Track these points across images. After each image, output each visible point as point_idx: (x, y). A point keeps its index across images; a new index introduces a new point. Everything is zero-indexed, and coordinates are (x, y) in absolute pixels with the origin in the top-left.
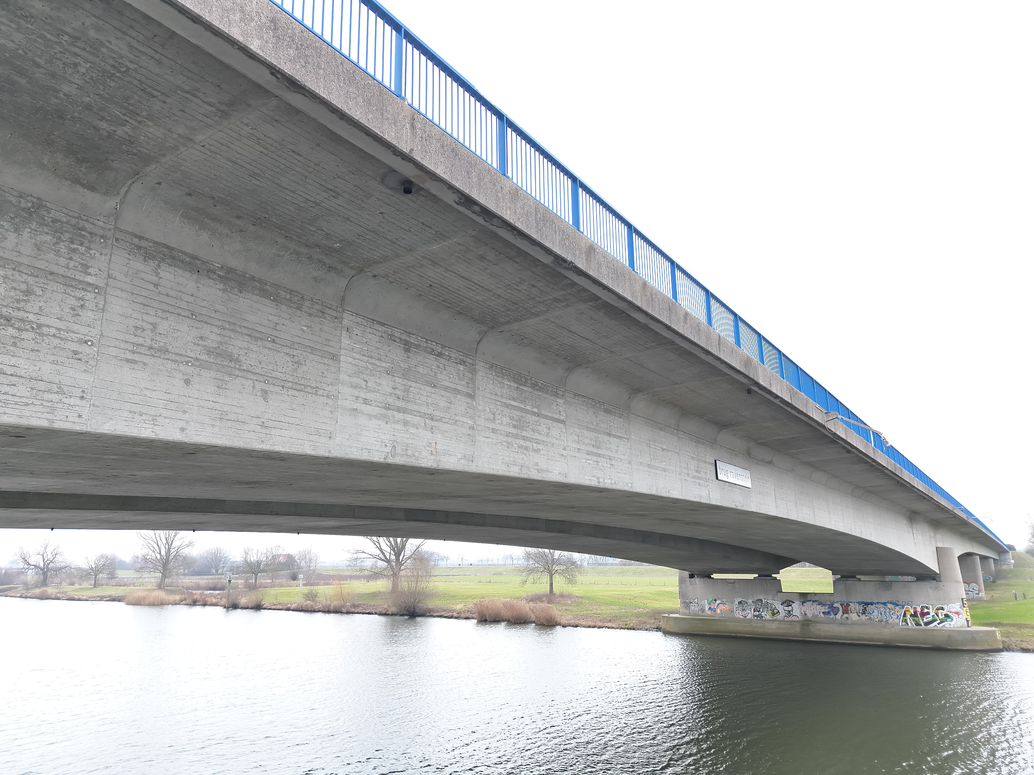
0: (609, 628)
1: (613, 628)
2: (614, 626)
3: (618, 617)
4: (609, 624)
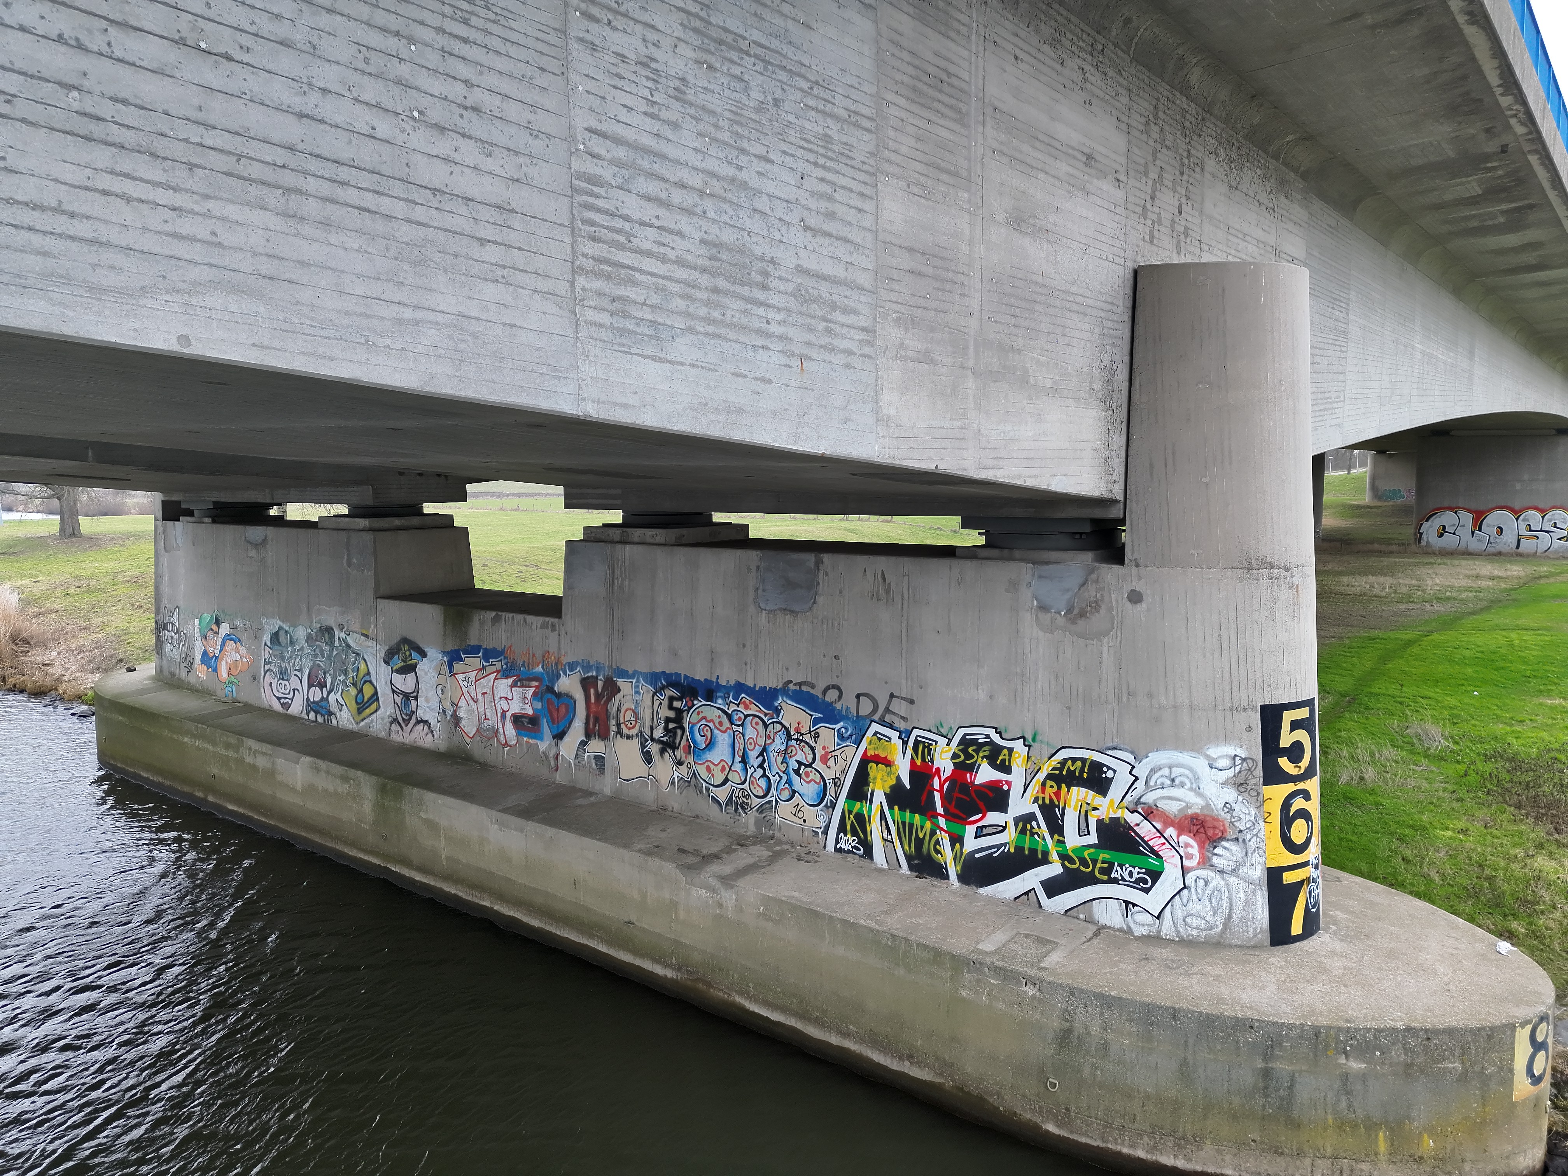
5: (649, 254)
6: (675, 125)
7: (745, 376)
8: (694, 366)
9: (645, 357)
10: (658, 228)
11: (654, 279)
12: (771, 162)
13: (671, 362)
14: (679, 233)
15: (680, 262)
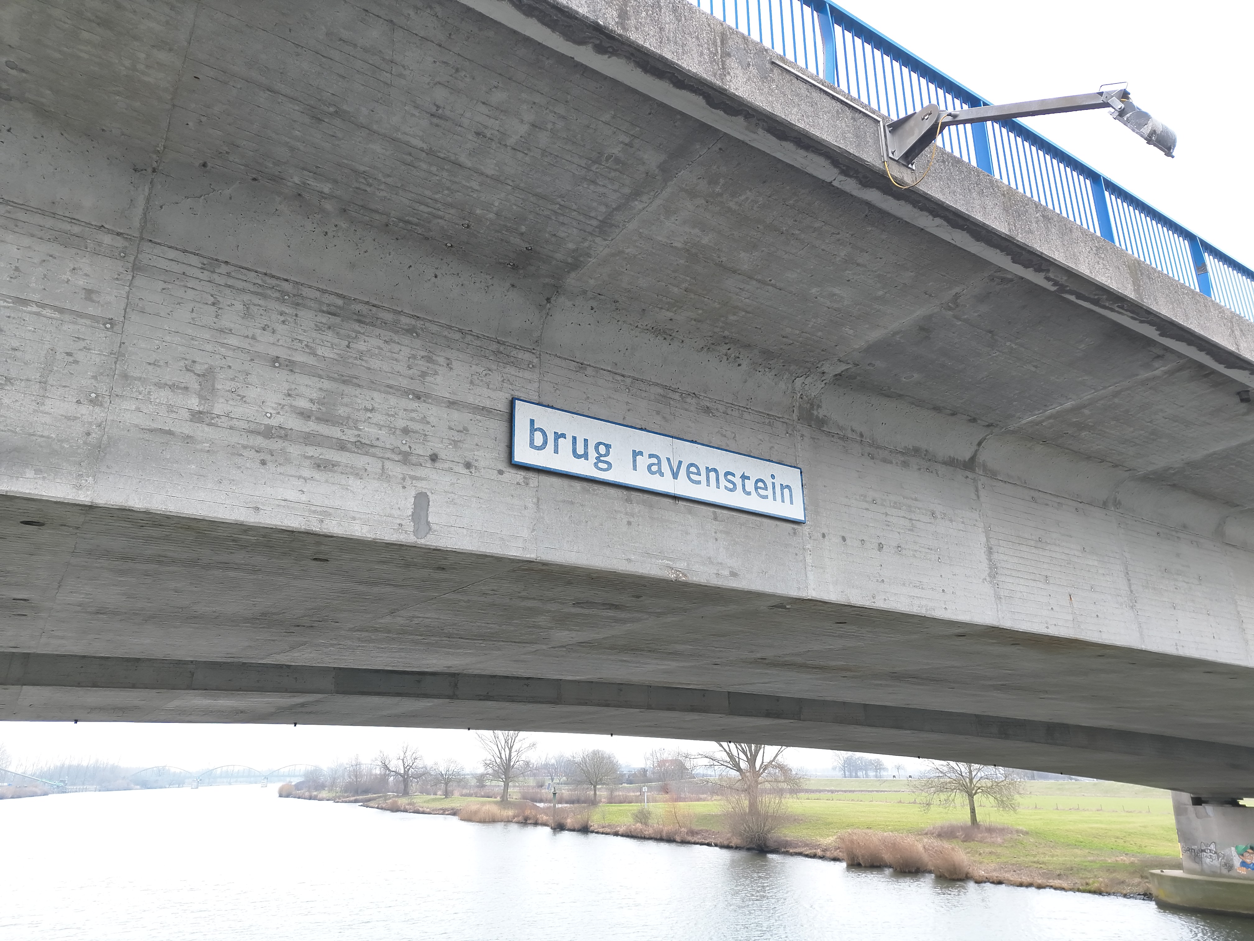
0: (1056, 889)
1: (1063, 889)
2: (1065, 885)
3: (1075, 869)
4: (1057, 883)
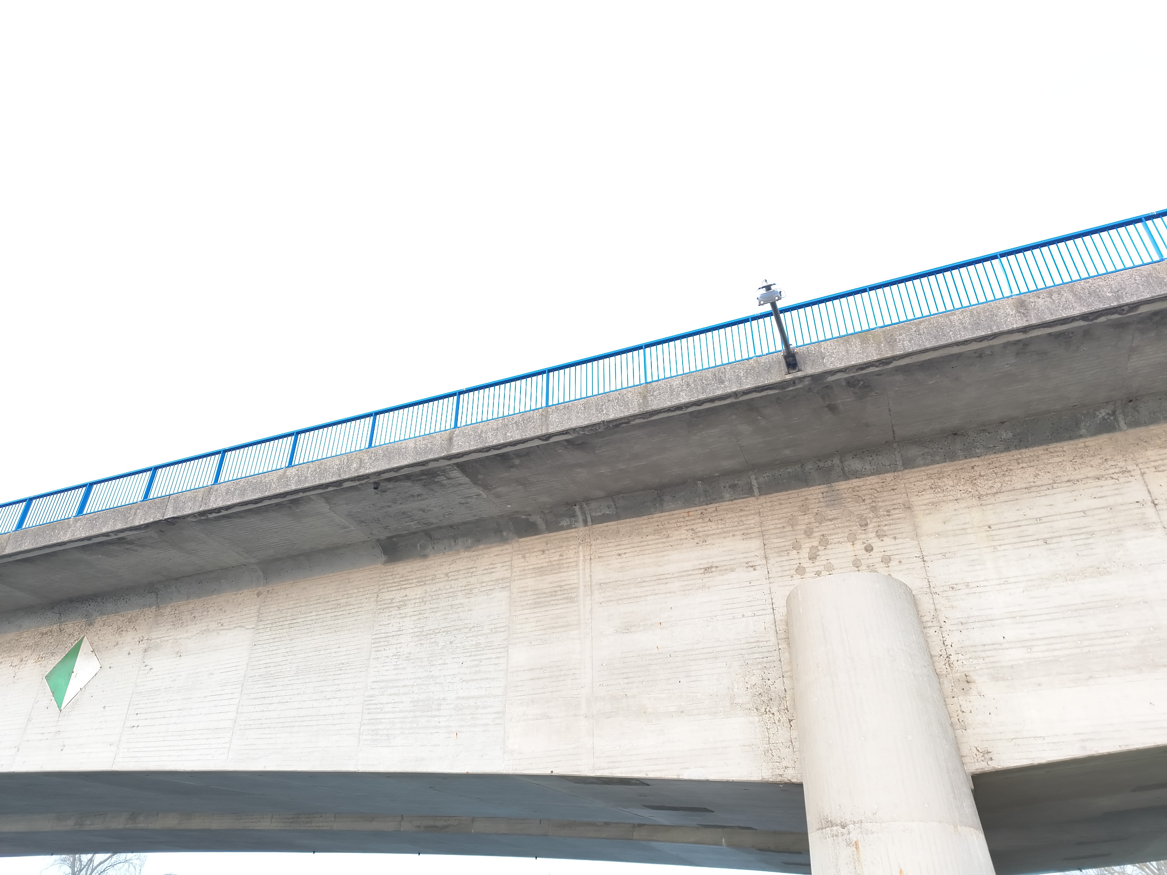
5: (389, 712)
6: (404, 668)
7: (426, 745)
8: (403, 746)
9: (382, 747)
10: (394, 703)
11: (389, 720)
12: (447, 664)
13: (393, 746)
14: (402, 702)
15: (401, 711)
